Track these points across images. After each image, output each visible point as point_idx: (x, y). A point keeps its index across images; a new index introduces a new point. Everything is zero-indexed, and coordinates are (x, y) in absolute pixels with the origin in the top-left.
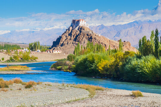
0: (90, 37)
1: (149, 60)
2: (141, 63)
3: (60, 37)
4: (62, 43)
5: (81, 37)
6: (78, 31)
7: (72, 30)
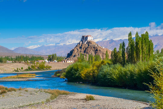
0: (96, 49)
1: (117, 68)
2: (111, 70)
3: (73, 50)
4: (74, 54)
5: (89, 49)
6: (87, 45)
7: (82, 44)
